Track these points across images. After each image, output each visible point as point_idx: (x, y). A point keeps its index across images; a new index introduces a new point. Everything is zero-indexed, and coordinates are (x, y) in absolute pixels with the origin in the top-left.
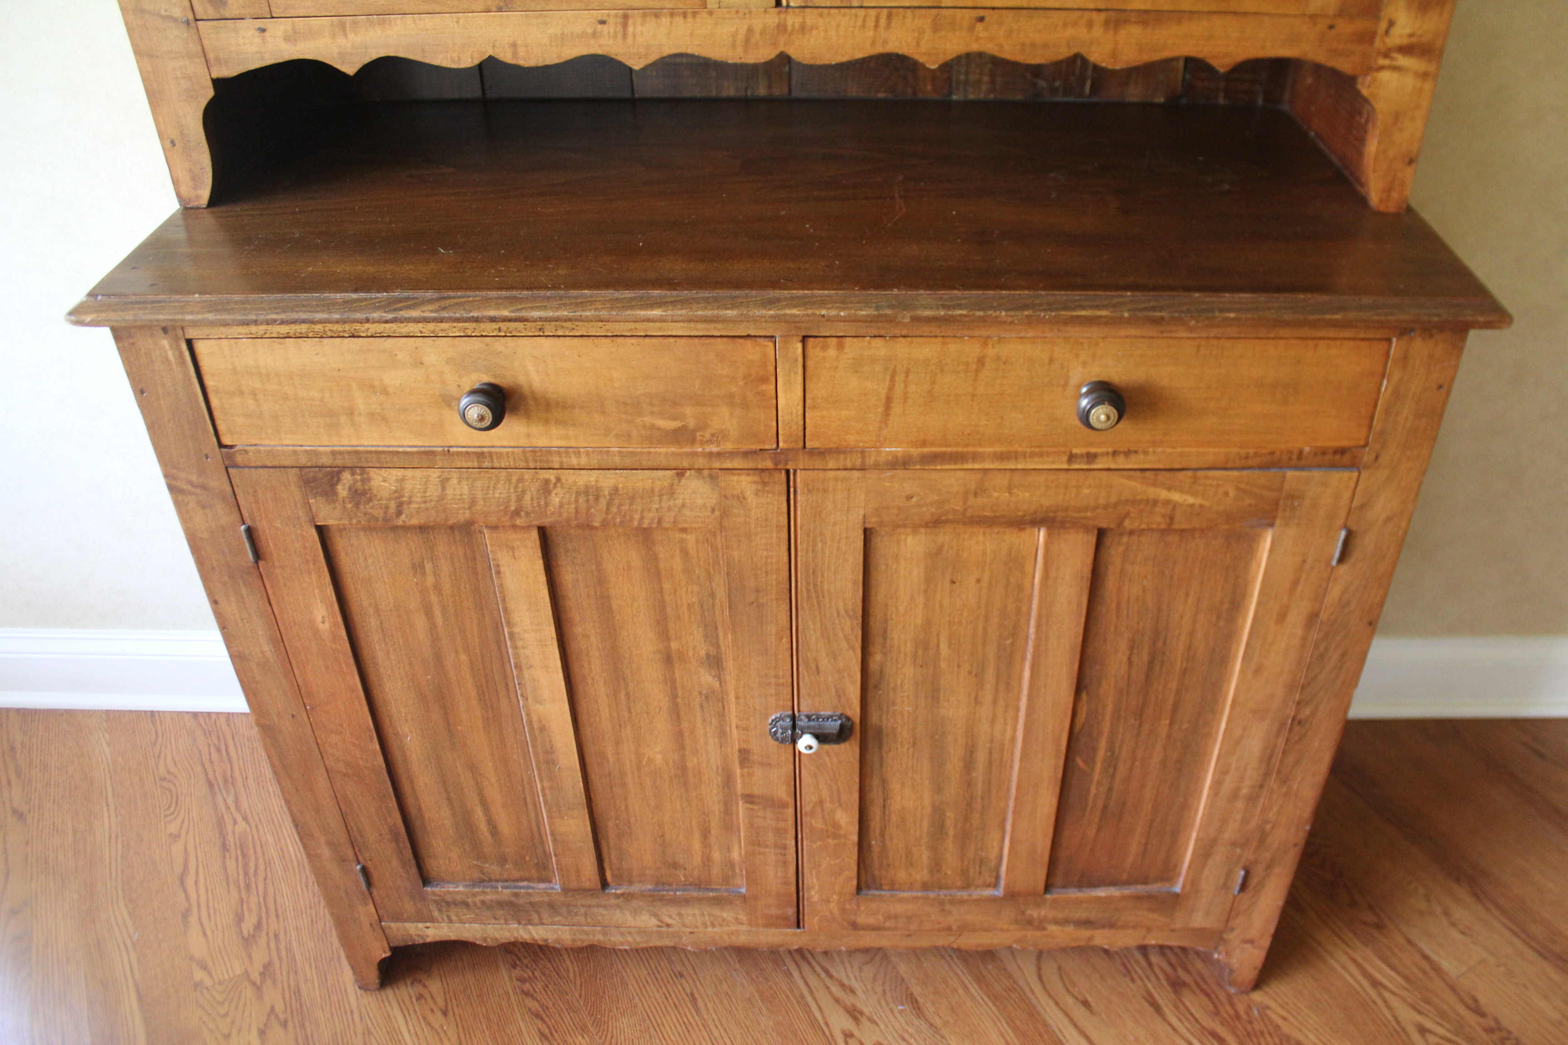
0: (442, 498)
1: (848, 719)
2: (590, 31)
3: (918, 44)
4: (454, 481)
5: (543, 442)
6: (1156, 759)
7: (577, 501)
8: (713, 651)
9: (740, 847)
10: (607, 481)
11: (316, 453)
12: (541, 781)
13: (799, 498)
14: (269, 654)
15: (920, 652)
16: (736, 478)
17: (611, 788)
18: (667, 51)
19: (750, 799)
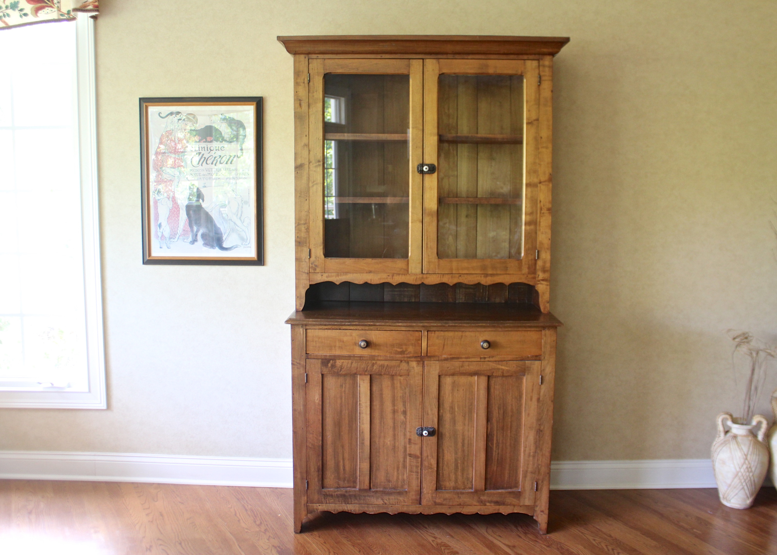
0: (351, 367)
1: (435, 429)
2: (386, 277)
3: (448, 281)
4: (354, 363)
5: (373, 354)
6: (508, 444)
7: (379, 368)
8: (404, 409)
9: (407, 474)
10: (386, 363)
11: (326, 356)
12: (359, 450)
13: (425, 368)
14: (302, 409)
15: (451, 410)
16: (412, 363)
17: (376, 453)
18: (400, 282)
19: (410, 455)
